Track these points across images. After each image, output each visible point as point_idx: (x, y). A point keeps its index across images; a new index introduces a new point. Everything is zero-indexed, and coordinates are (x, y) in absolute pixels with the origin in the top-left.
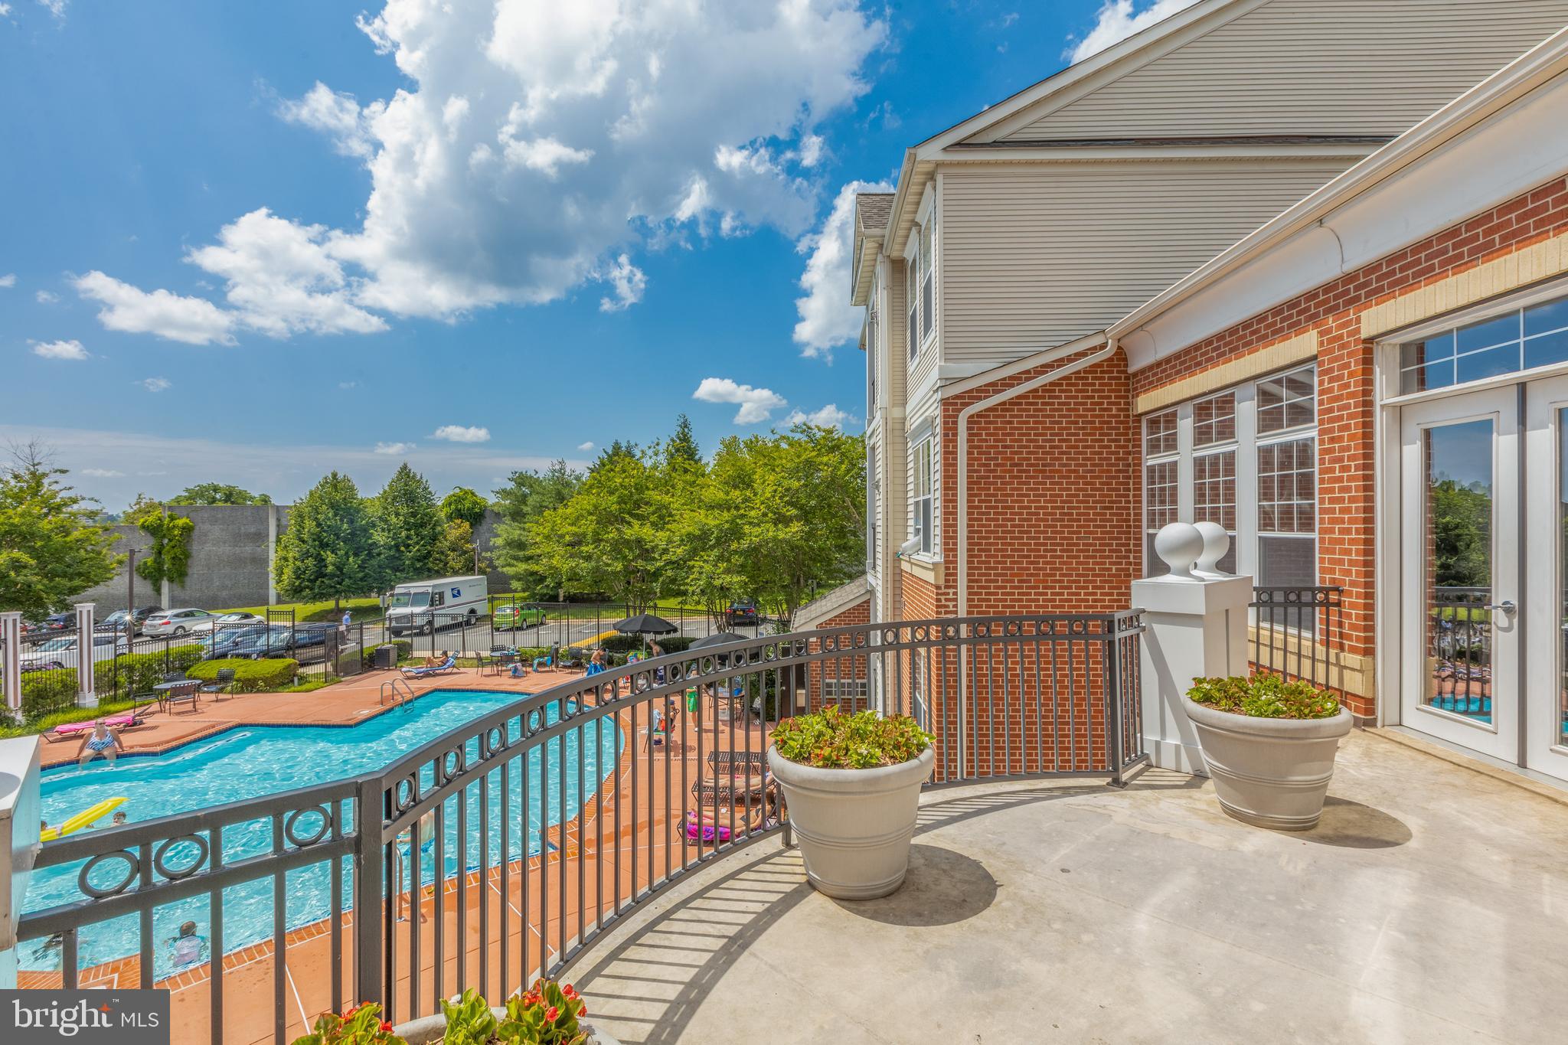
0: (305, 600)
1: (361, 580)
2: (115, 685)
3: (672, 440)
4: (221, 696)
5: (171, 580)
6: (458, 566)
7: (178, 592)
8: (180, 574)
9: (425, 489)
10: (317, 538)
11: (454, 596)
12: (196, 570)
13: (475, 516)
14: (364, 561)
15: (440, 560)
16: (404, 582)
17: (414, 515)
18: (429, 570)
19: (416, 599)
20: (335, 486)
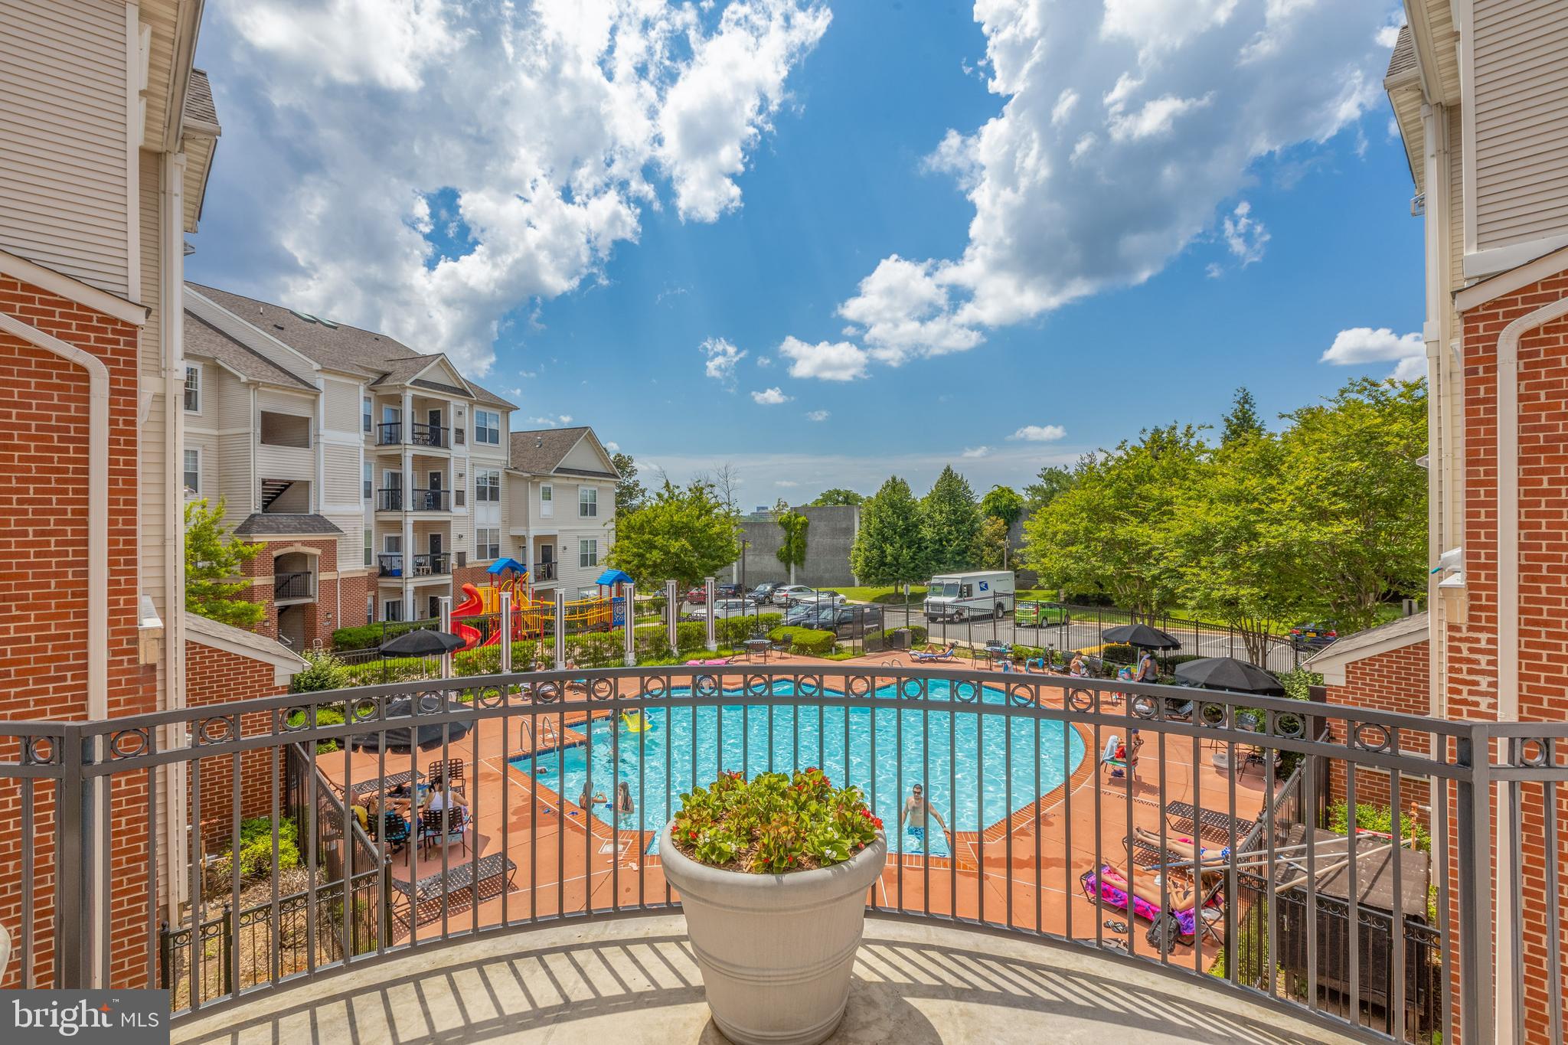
0: (872, 584)
1: (913, 569)
2: (726, 638)
3: (1227, 420)
4: (785, 655)
5: (796, 563)
6: (992, 560)
7: (800, 573)
8: (800, 560)
9: (966, 488)
10: (880, 532)
11: (982, 589)
12: (810, 556)
13: (1010, 513)
14: (915, 554)
15: (977, 555)
16: (946, 573)
17: (955, 512)
18: (968, 563)
19: (949, 589)
20: (893, 488)
